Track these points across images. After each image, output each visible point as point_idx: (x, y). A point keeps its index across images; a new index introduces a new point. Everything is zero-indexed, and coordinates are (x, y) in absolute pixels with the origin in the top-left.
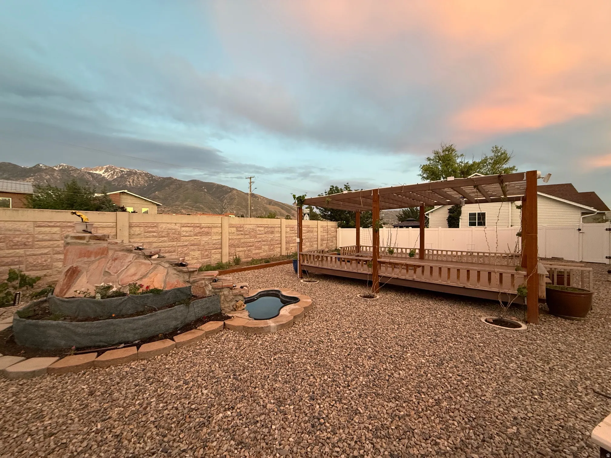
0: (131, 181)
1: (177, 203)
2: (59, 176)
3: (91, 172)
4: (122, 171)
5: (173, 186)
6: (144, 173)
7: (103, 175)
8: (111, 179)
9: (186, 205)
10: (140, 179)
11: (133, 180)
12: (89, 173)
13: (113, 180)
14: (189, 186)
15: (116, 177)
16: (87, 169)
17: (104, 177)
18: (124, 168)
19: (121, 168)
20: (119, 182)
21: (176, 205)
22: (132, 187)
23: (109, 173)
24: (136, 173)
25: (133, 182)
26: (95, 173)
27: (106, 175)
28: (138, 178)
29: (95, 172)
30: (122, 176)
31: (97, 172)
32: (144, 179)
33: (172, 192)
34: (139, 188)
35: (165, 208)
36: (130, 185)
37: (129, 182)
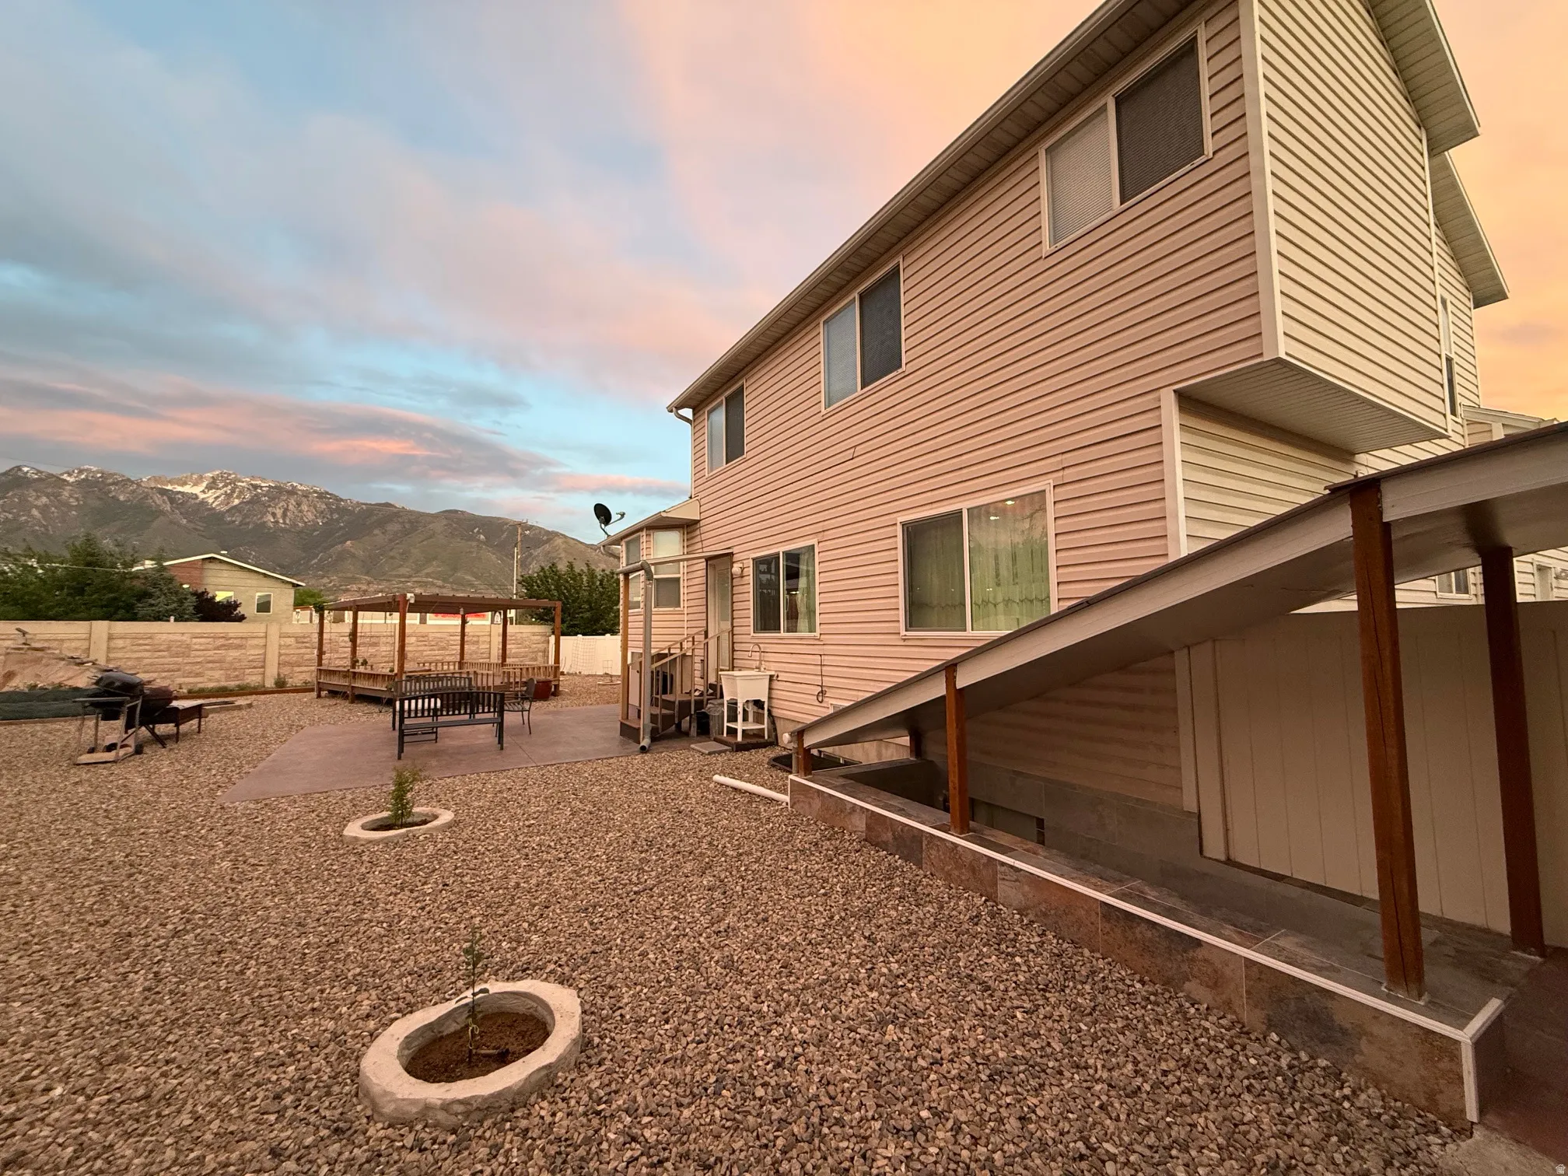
0: (279, 512)
1: (403, 571)
2: (77, 499)
3: (169, 487)
4: (256, 487)
5: (394, 527)
6: (315, 492)
7: (202, 496)
8: (224, 508)
9: (428, 575)
10: (305, 507)
11: (286, 510)
12: (163, 492)
13: (228, 511)
14: (438, 526)
15: (237, 502)
16: (156, 479)
17: (203, 503)
18: (263, 480)
19: (253, 478)
20: (246, 516)
21: (403, 576)
22: (283, 530)
23: (219, 492)
24: (293, 492)
25: (284, 515)
26: (179, 492)
27: (210, 497)
28: (299, 504)
29: (179, 489)
30: (252, 502)
31: (187, 489)
32: (315, 507)
33: (391, 541)
34: (301, 532)
35: (369, 583)
36: (277, 522)
37: (274, 515)
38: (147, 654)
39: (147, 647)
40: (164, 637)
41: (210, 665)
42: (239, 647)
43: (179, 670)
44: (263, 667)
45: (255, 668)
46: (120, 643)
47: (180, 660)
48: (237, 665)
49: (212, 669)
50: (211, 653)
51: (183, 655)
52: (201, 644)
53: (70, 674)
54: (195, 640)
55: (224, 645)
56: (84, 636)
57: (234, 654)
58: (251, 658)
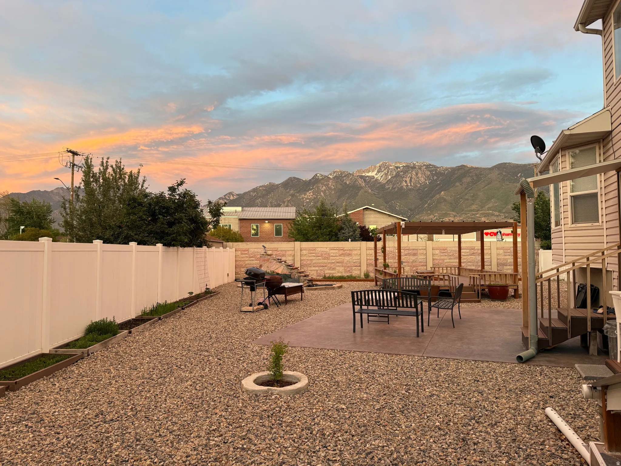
0: (408, 180)
1: (474, 207)
2: (334, 186)
3: (364, 175)
4: (397, 168)
5: (467, 180)
6: (424, 165)
7: (376, 177)
8: (385, 182)
9: (489, 209)
10: (420, 175)
11: (411, 178)
12: (362, 177)
13: (386, 183)
14: (494, 175)
15: (390, 177)
16: (359, 171)
17: (377, 180)
18: (400, 163)
19: (396, 163)
20: (394, 184)
21: (473, 210)
22: (410, 190)
23: (383, 173)
24: (414, 167)
25: (411, 181)
26: (368, 176)
27: (378, 177)
28: (417, 174)
29: (367, 174)
30: (397, 175)
31: (370, 174)
32: (425, 174)
33: (466, 188)
34: (419, 189)
35: (455, 216)
36: (407, 185)
37: (406, 181)
38: (314, 258)
39: (314, 254)
40: (319, 249)
41: (338, 264)
42: (349, 255)
43: (326, 266)
44: (360, 266)
45: (356, 266)
46: (304, 252)
47: (326, 261)
48: (349, 265)
49: (339, 266)
50: (338, 258)
51: (328, 258)
52: (334, 253)
53: (277, 267)
54: (331, 251)
55: (343, 254)
56: (293, 249)
57: (347, 258)
58: (355, 261)
